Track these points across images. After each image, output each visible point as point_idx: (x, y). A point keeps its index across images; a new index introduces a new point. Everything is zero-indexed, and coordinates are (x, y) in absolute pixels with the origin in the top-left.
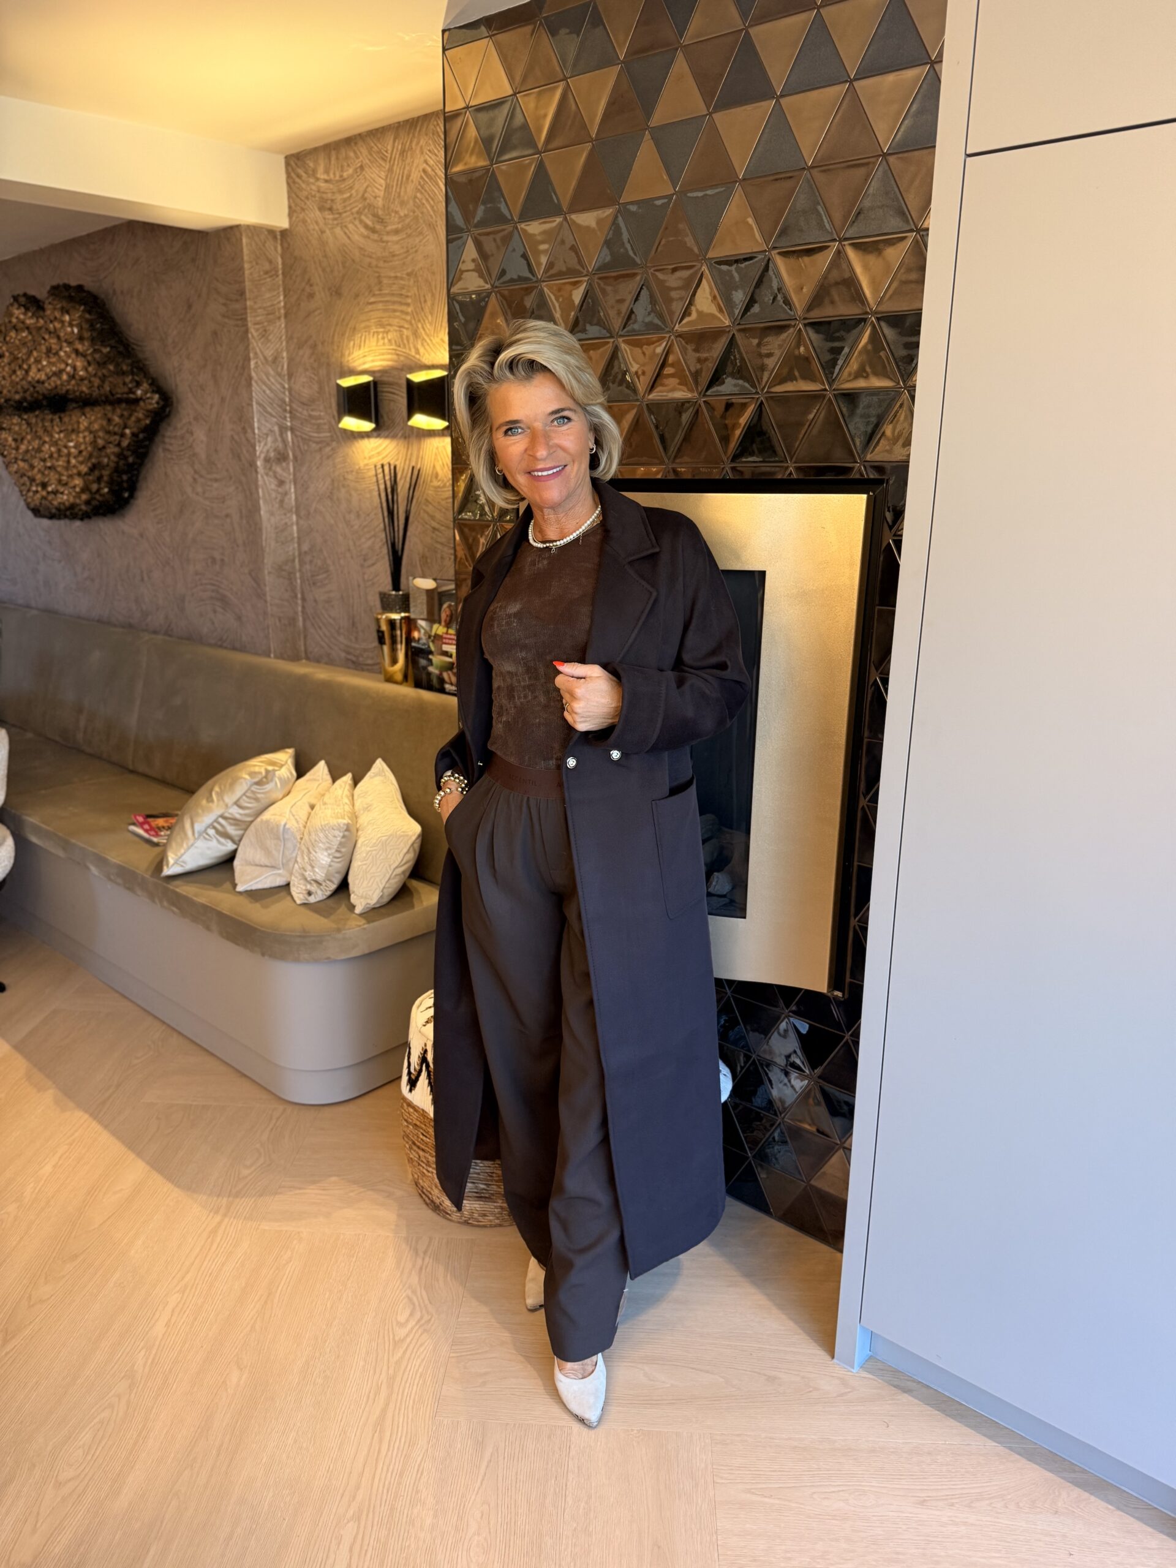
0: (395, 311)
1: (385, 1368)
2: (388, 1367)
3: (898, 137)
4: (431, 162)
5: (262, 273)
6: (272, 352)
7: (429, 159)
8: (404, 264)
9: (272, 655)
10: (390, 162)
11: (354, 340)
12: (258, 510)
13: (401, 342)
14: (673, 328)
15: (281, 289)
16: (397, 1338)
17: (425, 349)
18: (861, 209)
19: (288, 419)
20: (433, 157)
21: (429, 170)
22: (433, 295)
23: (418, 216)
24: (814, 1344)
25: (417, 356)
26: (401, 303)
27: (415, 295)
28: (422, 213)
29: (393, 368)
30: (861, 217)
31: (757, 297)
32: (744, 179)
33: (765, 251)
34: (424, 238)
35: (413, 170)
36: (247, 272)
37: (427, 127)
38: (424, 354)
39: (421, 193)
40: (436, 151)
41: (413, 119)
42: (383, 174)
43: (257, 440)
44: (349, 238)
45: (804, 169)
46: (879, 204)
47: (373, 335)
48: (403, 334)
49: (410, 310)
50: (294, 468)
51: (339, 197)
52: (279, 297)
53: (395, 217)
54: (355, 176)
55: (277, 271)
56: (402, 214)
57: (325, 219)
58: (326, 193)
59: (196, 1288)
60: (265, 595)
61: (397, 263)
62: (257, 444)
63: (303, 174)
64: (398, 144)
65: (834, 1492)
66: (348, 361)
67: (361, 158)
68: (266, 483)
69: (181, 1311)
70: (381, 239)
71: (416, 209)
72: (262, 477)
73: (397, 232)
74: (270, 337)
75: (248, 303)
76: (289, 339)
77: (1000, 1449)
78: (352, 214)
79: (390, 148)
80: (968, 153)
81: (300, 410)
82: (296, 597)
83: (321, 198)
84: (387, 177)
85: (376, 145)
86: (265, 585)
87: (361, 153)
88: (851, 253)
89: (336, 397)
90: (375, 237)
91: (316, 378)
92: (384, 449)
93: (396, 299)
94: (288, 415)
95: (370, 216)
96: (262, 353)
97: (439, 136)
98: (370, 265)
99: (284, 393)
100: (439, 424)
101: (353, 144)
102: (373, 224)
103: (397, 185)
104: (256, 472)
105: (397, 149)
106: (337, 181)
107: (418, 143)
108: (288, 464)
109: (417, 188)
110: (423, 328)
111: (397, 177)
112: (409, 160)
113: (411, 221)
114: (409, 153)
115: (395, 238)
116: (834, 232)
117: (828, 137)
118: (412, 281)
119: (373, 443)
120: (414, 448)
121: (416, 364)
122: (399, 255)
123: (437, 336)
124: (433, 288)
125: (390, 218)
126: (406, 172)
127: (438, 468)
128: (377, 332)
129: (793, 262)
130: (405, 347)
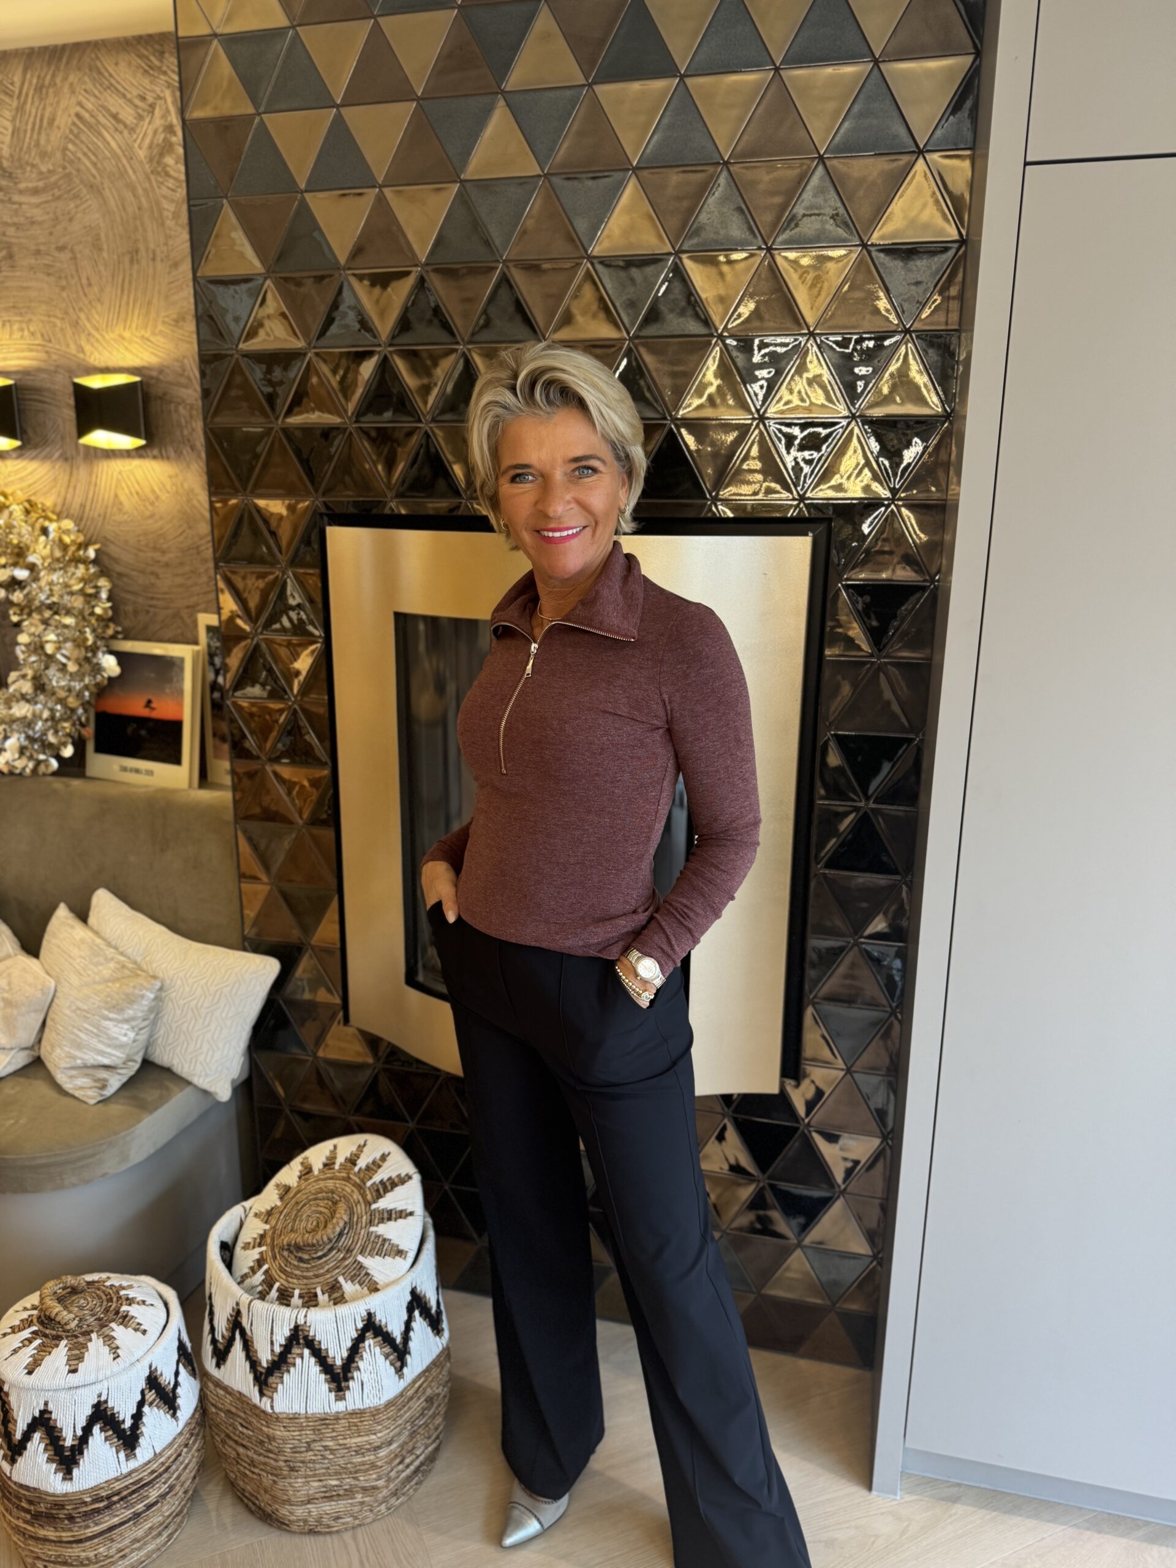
4: (90, 106)
7: (84, 101)
8: (51, 234)
10: (19, 97)
13: (50, 336)
17: (92, 345)
18: (794, 216)
20: (92, 99)
21: (86, 115)
23: (70, 174)
25: (81, 355)
28: (78, 170)
29: (39, 370)
31: (663, 308)
32: (638, 167)
33: (670, 254)
34: (82, 204)
35: (60, 113)
37: (80, 59)
38: (92, 353)
39: (75, 144)
40: (96, 92)
41: (56, 47)
42: (8, 114)
45: (719, 163)
46: (816, 212)
47: (4, 325)
48: (55, 326)
53: (31, 171)
56: (44, 169)
61: (39, 232)
64: (32, 76)
70: (10, 199)
71: (67, 164)
73: (35, 191)
79: (17, 79)
80: (1028, 159)
84: (15, 117)
88: (782, 263)
92: (31, 473)
97: (99, 73)
100: (130, 442)
103: (33, 130)
105: (30, 83)
107: (65, 79)
109: (67, 137)
110: (88, 320)
111: (31, 120)
112: (51, 99)
113: (60, 179)
114: (51, 90)
115: (34, 200)
116: (760, 238)
117: (749, 129)
118: (65, 256)
119: (12, 466)
120: (82, 472)
121: (79, 365)
122: (40, 223)
123: (113, 332)
124: (102, 268)
125: (24, 173)
126: (47, 114)
127: (123, 498)
128: (9, 321)
129: (712, 271)
130: (59, 343)
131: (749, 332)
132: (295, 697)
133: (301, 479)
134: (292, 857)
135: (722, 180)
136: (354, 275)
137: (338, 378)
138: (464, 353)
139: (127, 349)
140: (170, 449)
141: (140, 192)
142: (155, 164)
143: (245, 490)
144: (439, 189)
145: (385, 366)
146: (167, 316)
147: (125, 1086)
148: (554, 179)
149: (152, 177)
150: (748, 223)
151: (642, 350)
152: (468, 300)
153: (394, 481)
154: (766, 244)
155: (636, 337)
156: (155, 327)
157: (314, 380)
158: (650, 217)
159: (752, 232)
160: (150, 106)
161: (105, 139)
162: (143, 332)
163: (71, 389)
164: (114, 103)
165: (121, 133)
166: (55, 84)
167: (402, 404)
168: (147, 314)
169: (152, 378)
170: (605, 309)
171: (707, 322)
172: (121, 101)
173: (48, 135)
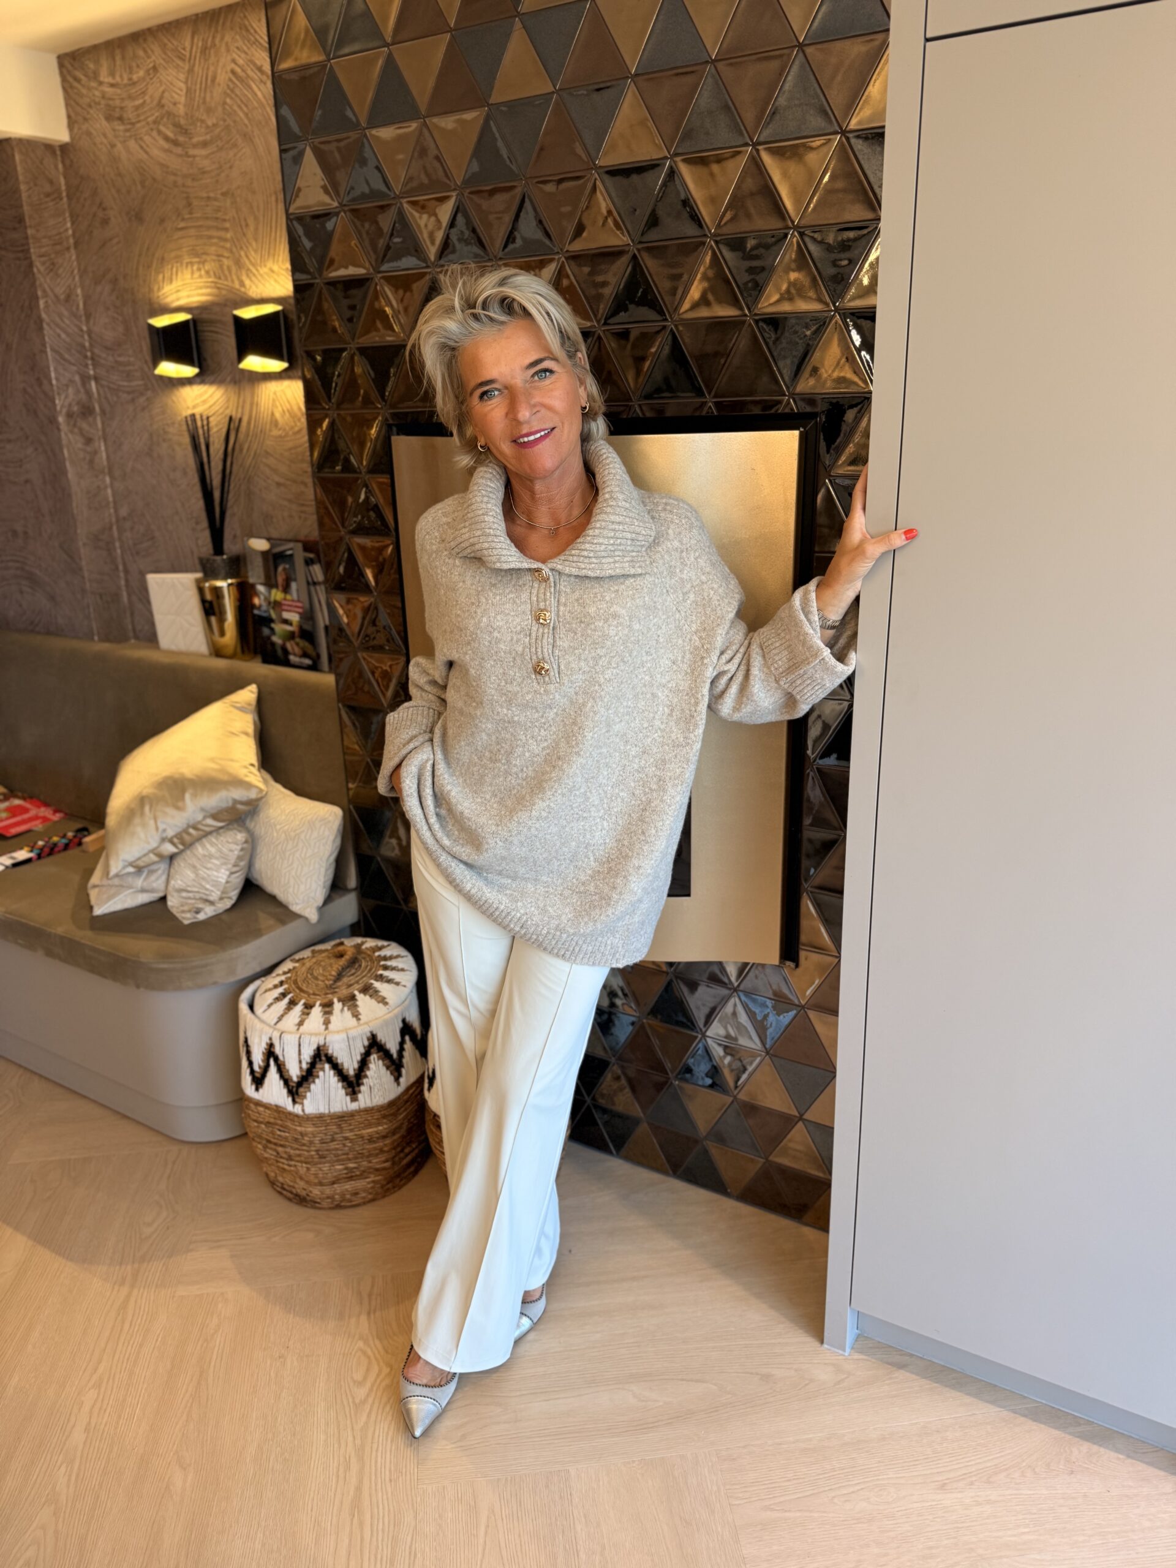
0: (210, 237)
1: (350, 1439)
2: (354, 1437)
3: (816, 24)
4: (241, 62)
5: (42, 196)
6: (63, 289)
7: (237, 57)
8: (217, 181)
9: (96, 638)
10: (189, 61)
11: (163, 272)
12: (64, 472)
13: (220, 274)
14: (561, 250)
15: (67, 214)
16: (357, 1401)
17: (251, 280)
18: (776, 109)
19: (91, 367)
20: (243, 55)
21: (238, 70)
22: (256, 219)
23: (229, 126)
24: (801, 1331)
25: (243, 289)
26: (218, 229)
27: (234, 218)
28: (235, 122)
29: (213, 304)
30: (777, 117)
31: (660, 213)
32: (636, 75)
33: (666, 158)
34: (238, 152)
35: (219, 71)
36: (24, 196)
38: (250, 287)
39: (232, 98)
40: (245, 48)
41: (214, 10)
42: (182, 76)
43: (56, 393)
44: (146, 152)
45: (707, 62)
46: (797, 102)
47: (187, 267)
48: (221, 266)
49: (229, 235)
50: (103, 423)
51: (130, 104)
52: (65, 223)
53: (201, 127)
54: (148, 80)
55: (60, 193)
56: (210, 123)
57: (114, 130)
58: (113, 99)
59: (114, 1379)
60: (81, 569)
61: (208, 181)
62: (57, 397)
63: (83, 77)
64: (198, 40)
65: (853, 1492)
66: (158, 297)
67: (153, 58)
68: (70, 440)
69: (100, 1409)
70: (187, 153)
71: (226, 117)
72: (66, 434)
73: (205, 144)
74: (60, 271)
75: (30, 232)
76: (83, 273)
77: (1005, 1413)
78: (148, 123)
79: (187, 44)
80: (927, 36)
81: (104, 355)
82: (117, 568)
83: (108, 105)
84: (187, 79)
85: (169, 40)
86: (80, 559)
87: (152, 51)
88: (766, 158)
89: (148, 340)
90: (179, 150)
91: (120, 318)
92: (211, 396)
93: (210, 223)
94: (90, 362)
95: (171, 126)
96: (52, 291)
97: (247, 30)
98: (175, 182)
99: (82, 337)
100: (276, 365)
101: (141, 40)
102: (175, 135)
103: (200, 89)
104: (59, 429)
105: (197, 46)
106: (125, 85)
107: (222, 39)
108: (95, 419)
109: (225, 93)
110: (247, 257)
111: (199, 80)
112: (213, 59)
113: (222, 131)
114: (212, 51)
115: (204, 152)
116: (746, 135)
117: (734, 24)
118: (228, 202)
119: (195, 391)
120: (247, 393)
121: (242, 298)
122: (210, 172)
123: (265, 266)
125: (196, 128)
126: (210, 74)
127: (278, 415)
128: (190, 262)
129: (702, 170)
130: (226, 279)
131: (738, 231)
133: (373, 393)
135: (709, 81)
136: (406, 203)
137: (398, 299)
139: (276, 281)
143: (332, 405)
148: (565, 95)
150: (735, 121)
151: (645, 255)
154: (752, 141)
155: (639, 242)
157: (378, 304)
158: (646, 124)
159: (740, 129)
166: (215, 45)
171: (700, 223)
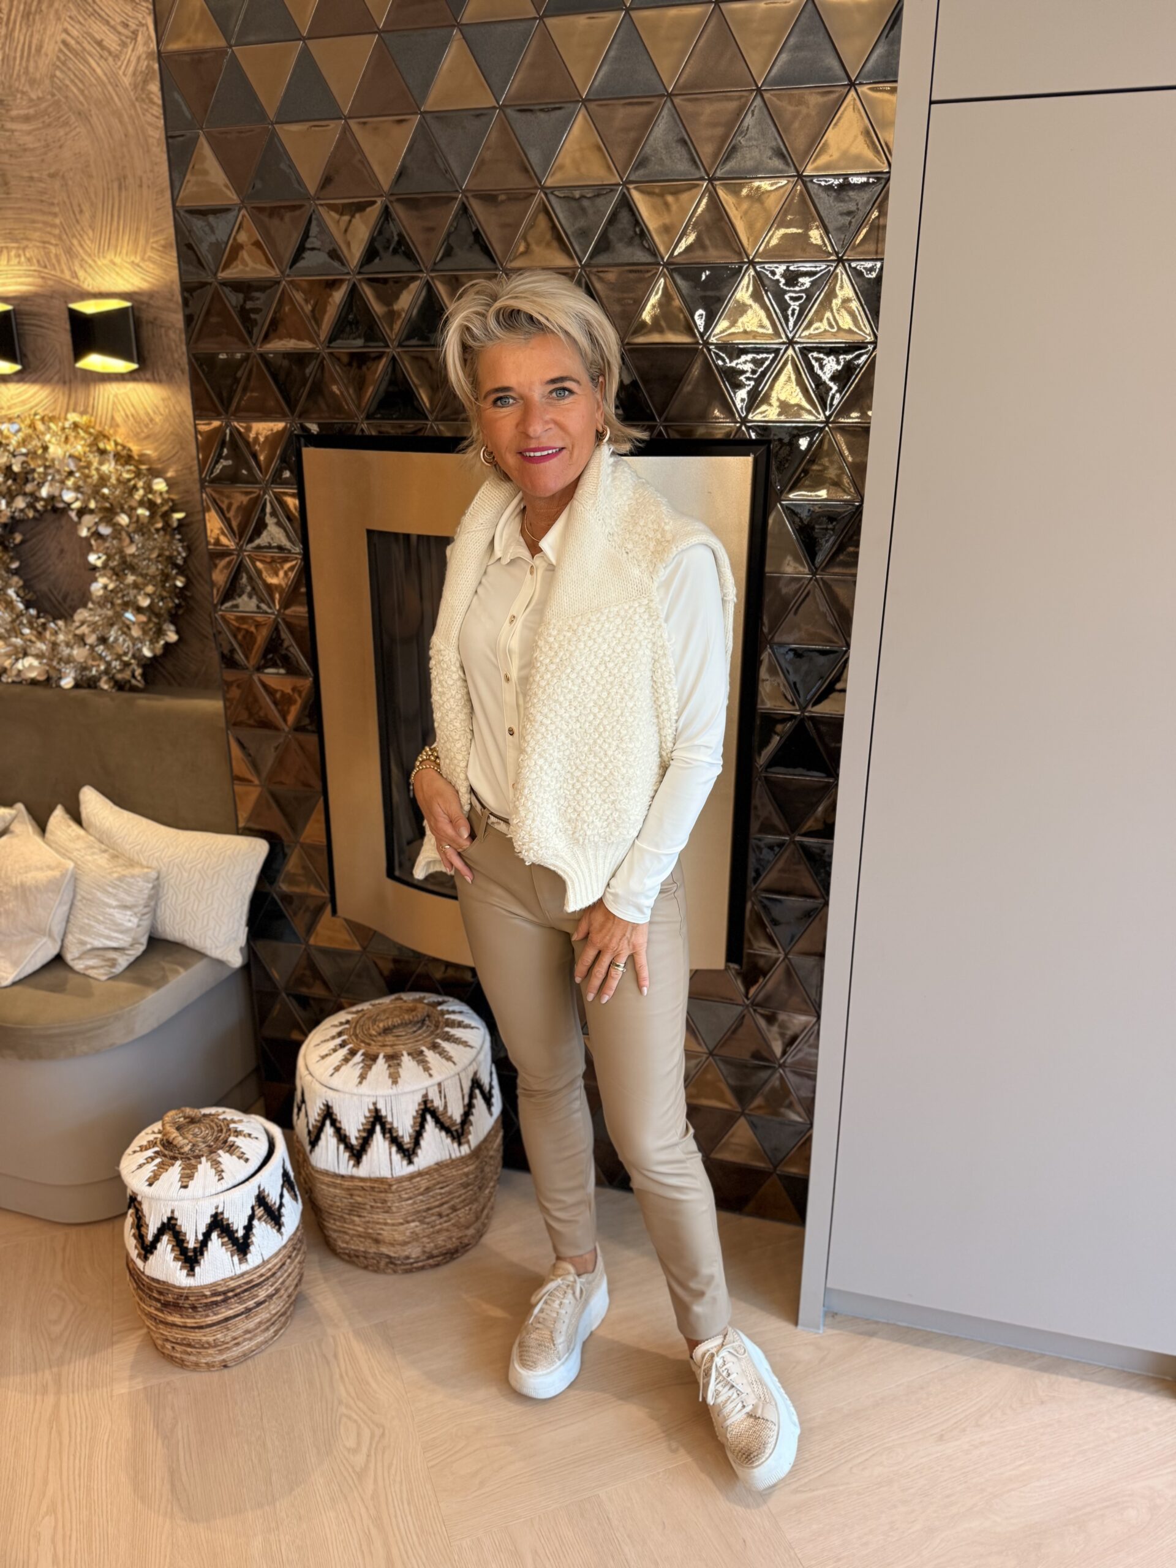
0: (34, 221)
1: (363, 1510)
2: (367, 1508)
3: (774, 72)
4: (75, 33)
7: (70, 27)
8: (43, 161)
10: (7, 24)
13: (47, 262)
14: (502, 265)
16: (358, 1469)
17: (86, 271)
18: (734, 148)
20: (77, 26)
21: (72, 42)
22: (92, 204)
23: (59, 101)
25: (75, 281)
26: (43, 213)
27: (64, 202)
29: (36, 295)
30: (734, 155)
31: (610, 237)
32: (587, 100)
33: (619, 185)
34: (71, 131)
35: (47, 40)
38: (85, 279)
39: (62, 71)
40: (81, 19)
45: (663, 95)
46: (755, 143)
47: (2, 251)
48: (48, 254)
49: (57, 221)
56: (34, 96)
59: (69, 1500)
61: (31, 159)
64: (19, 3)
65: (866, 1460)
69: (64, 1538)
70: (3, 126)
71: (55, 92)
73: (27, 119)
79: (5, 6)
80: (934, 98)
84: (4, 44)
88: (723, 194)
92: (32, 396)
93: (33, 206)
100: (123, 366)
103: (22, 57)
107: (51, 5)
109: (54, 64)
110: (81, 246)
111: (20, 47)
112: (38, 26)
113: (49, 106)
114: (37, 17)
115: (25, 127)
116: (702, 169)
117: (691, 62)
118: (57, 184)
119: (13, 390)
120: (81, 394)
121: (74, 291)
122: (33, 150)
123: (104, 257)
124: (93, 196)
125: (15, 100)
126: (35, 42)
127: (119, 420)
128: (7, 248)
129: (658, 201)
130: (55, 269)
131: (693, 261)
132: (279, 611)
133: (277, 401)
134: (280, 762)
135: (665, 112)
136: (321, 205)
137: (310, 307)
138: (427, 282)
139: (118, 274)
140: (162, 372)
141: (126, 118)
142: (139, 91)
143: (227, 412)
144: (400, 122)
145: (354, 292)
146: (156, 242)
147: (131, 966)
148: (509, 111)
149: (137, 104)
150: (691, 154)
151: (594, 279)
152: (431, 229)
153: (363, 404)
154: (708, 175)
155: (588, 265)
156: (145, 252)
157: (287, 309)
158: (599, 149)
159: (695, 162)
160: (133, 32)
161: (90, 66)
162: (133, 258)
163: (66, 316)
164: (99, 30)
165: (106, 60)
166: (41, 11)
167: (371, 331)
168: (136, 241)
169: (142, 303)
170: (559, 239)
171: (653, 251)
172: (105, 28)
173: (36, 62)
